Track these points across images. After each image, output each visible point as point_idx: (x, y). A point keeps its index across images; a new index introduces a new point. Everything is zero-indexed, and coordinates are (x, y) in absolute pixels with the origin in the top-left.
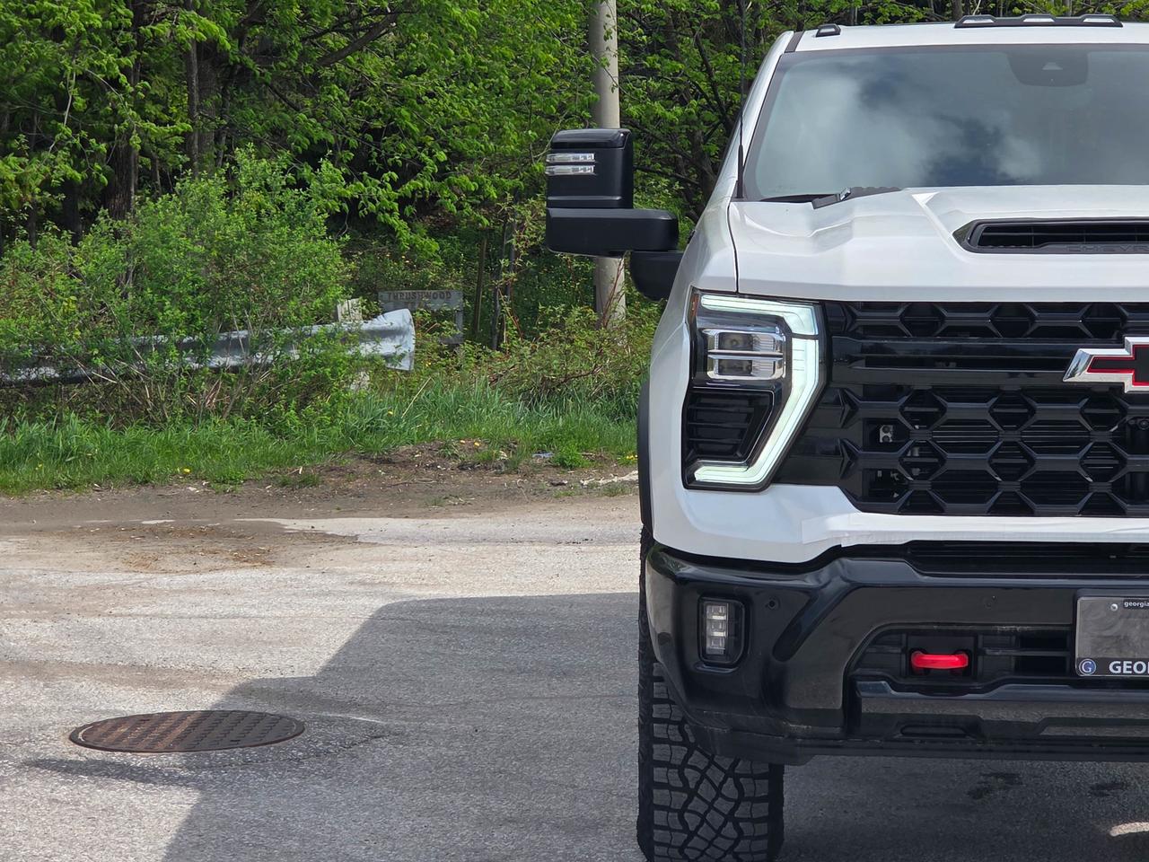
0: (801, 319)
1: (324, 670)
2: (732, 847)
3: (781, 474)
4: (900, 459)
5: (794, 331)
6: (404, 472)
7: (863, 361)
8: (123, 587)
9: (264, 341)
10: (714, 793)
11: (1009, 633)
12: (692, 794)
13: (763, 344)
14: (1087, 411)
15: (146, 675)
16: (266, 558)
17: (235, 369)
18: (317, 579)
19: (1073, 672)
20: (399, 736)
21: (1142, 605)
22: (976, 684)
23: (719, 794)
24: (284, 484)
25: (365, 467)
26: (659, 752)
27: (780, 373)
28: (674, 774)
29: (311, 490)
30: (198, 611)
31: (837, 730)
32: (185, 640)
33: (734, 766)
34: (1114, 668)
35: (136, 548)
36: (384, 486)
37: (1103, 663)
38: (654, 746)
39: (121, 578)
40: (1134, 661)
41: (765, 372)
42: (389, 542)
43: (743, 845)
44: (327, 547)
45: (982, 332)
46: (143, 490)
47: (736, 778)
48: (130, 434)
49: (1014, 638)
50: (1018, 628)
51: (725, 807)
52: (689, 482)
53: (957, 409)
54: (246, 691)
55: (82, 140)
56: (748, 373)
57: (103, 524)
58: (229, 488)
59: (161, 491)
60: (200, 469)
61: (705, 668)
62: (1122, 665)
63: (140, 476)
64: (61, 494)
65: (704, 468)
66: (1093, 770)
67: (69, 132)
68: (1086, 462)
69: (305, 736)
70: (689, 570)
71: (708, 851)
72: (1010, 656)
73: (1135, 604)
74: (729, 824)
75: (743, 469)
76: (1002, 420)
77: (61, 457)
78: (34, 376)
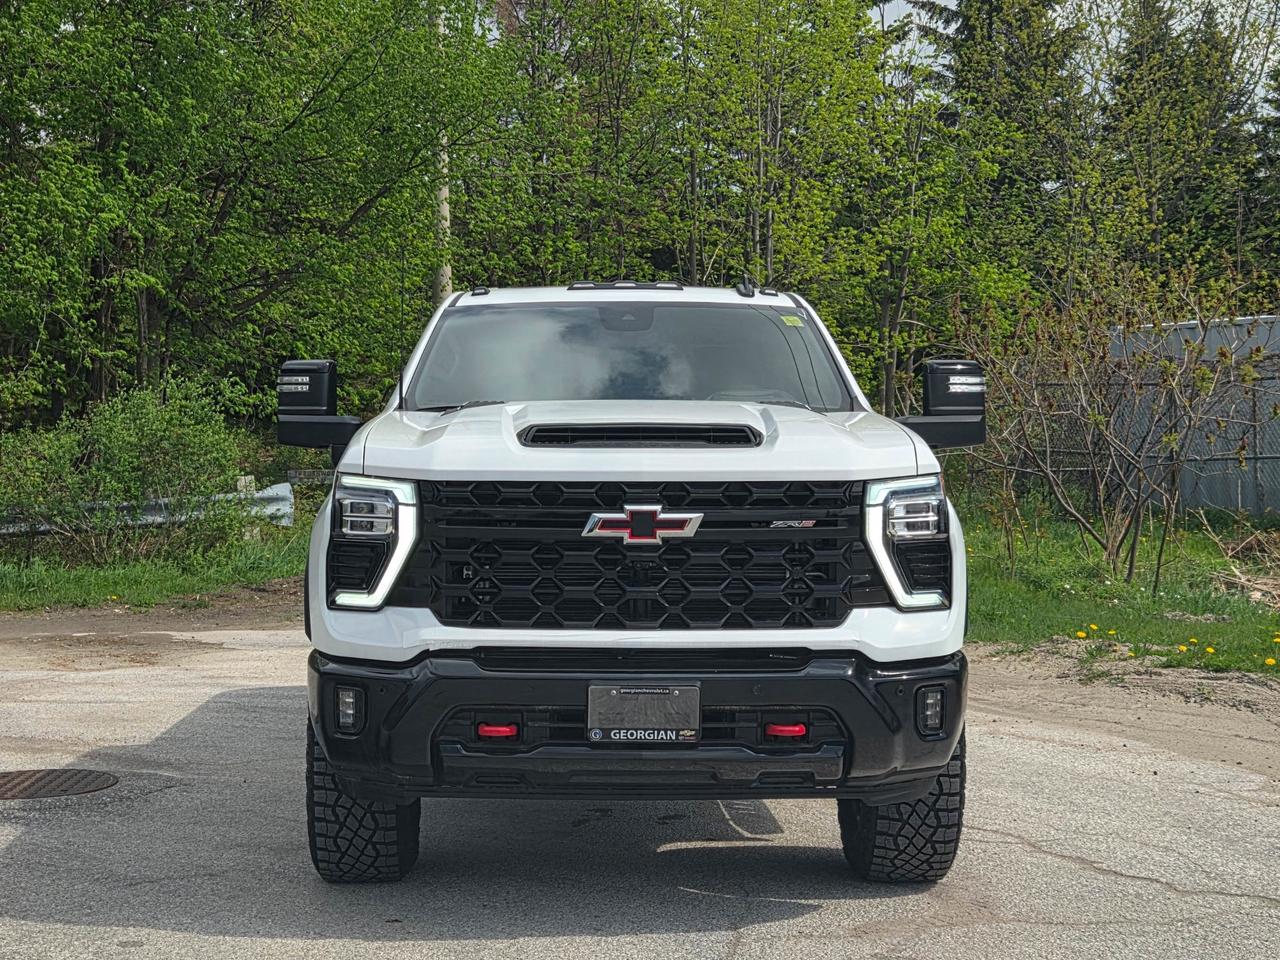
0: (405, 493)
1: (157, 739)
2: (373, 863)
3: (391, 600)
4: (471, 590)
5: (400, 501)
6: (272, 597)
7: (445, 522)
8: (39, 681)
9: (180, 506)
10: (357, 824)
11: (545, 711)
12: (342, 825)
13: (380, 509)
14: (600, 557)
15: (29, 744)
16: (153, 660)
17: (159, 526)
18: (180, 675)
19: (588, 739)
20: (186, 785)
21: (633, 691)
22: (522, 747)
23: (361, 825)
24: (184, 607)
25: (246, 594)
26: (318, 795)
27: (390, 529)
28: (329, 811)
29: (203, 610)
30: (87, 698)
31: (431, 779)
32: (68, 719)
33: (370, 806)
34: (615, 734)
35: (62, 653)
36: (256, 608)
37: (606, 732)
38: (315, 792)
39: (41, 674)
40: (628, 730)
41: (382, 529)
42: (244, 648)
43: (381, 861)
44: (199, 651)
45: (528, 502)
46: (81, 611)
47: (373, 814)
48: (80, 571)
49: (548, 714)
50: (550, 707)
51: (366, 835)
52: (332, 605)
53: (510, 555)
54: (92, 756)
55: (49, 362)
56: (371, 529)
57: (45, 636)
58: (143, 610)
59: (95, 613)
60: (124, 596)
61: (339, 736)
62: (620, 733)
63: (80, 601)
64: (20, 615)
65: (341, 595)
66: (664, 806)
67: (39, 356)
68: (599, 592)
69: (118, 786)
70: (331, 666)
71: (356, 866)
72: (546, 727)
73: (628, 691)
74: (369, 847)
75: (366, 596)
76: (541, 562)
77: (23, 588)
78: (11, 531)
